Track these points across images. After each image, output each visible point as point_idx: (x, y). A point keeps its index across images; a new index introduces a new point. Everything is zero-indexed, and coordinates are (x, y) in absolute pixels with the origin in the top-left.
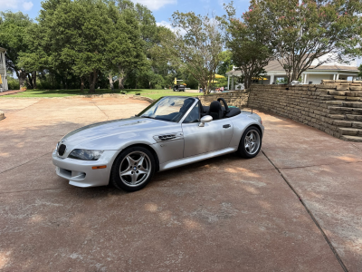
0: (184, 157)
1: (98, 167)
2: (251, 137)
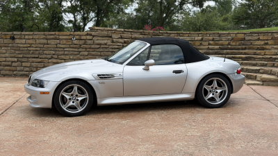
1: (44, 93)
2: (215, 84)
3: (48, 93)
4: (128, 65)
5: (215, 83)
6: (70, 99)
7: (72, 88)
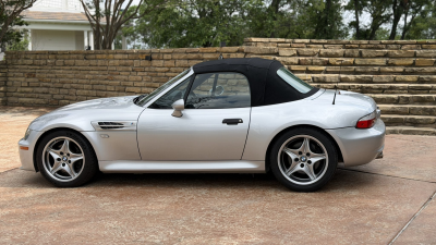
0: (141, 159)
1: (24, 148)
2: (306, 147)
3: (27, 148)
4: (150, 107)
5: (306, 144)
6: (59, 159)
7: (62, 142)
